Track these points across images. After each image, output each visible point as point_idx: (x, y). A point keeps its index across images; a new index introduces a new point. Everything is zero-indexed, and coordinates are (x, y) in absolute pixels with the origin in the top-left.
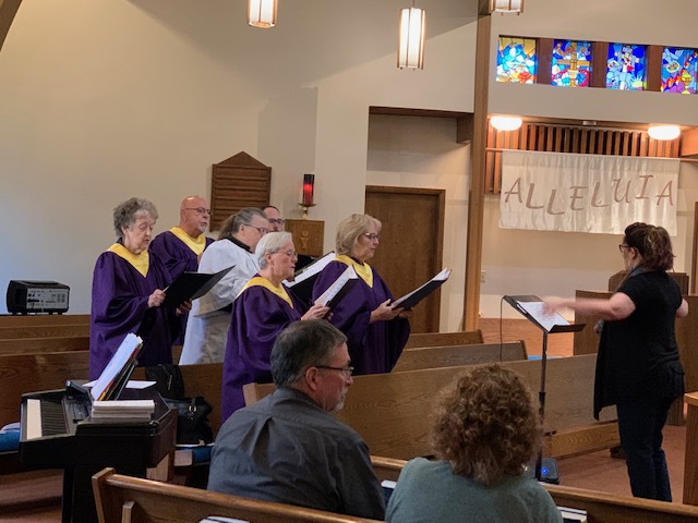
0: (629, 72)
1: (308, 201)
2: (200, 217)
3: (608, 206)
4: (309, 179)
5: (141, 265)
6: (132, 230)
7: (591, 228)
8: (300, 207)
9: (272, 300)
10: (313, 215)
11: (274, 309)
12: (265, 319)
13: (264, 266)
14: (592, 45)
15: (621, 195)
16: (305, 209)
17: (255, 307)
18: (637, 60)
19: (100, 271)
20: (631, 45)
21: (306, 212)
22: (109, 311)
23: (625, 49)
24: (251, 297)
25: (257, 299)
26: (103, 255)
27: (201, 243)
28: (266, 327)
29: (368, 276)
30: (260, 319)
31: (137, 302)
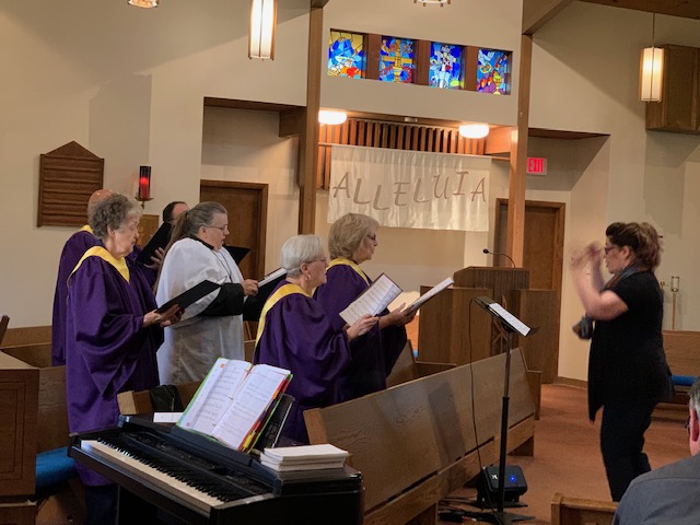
0: (447, 71)
1: (144, 195)
3: (428, 202)
4: (145, 172)
7: (413, 224)
14: (415, 43)
15: (440, 191)
18: (455, 60)
20: (449, 45)
23: (444, 49)
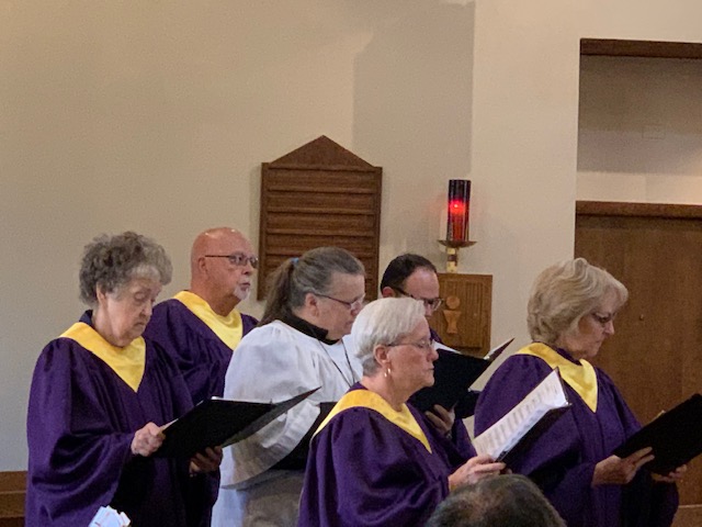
1: (458, 236)
2: (238, 272)
4: (460, 190)
5: (129, 367)
6: (118, 299)
8: (443, 248)
9: (388, 436)
10: (469, 263)
11: (394, 455)
12: (375, 476)
13: (370, 369)
16: (452, 251)
17: (356, 452)
19: (44, 378)
21: (454, 258)
22: (57, 460)
24: (347, 432)
25: (359, 435)
26: (51, 344)
27: (235, 325)
28: (376, 494)
29: (588, 387)
30: (365, 478)
31: (110, 444)
